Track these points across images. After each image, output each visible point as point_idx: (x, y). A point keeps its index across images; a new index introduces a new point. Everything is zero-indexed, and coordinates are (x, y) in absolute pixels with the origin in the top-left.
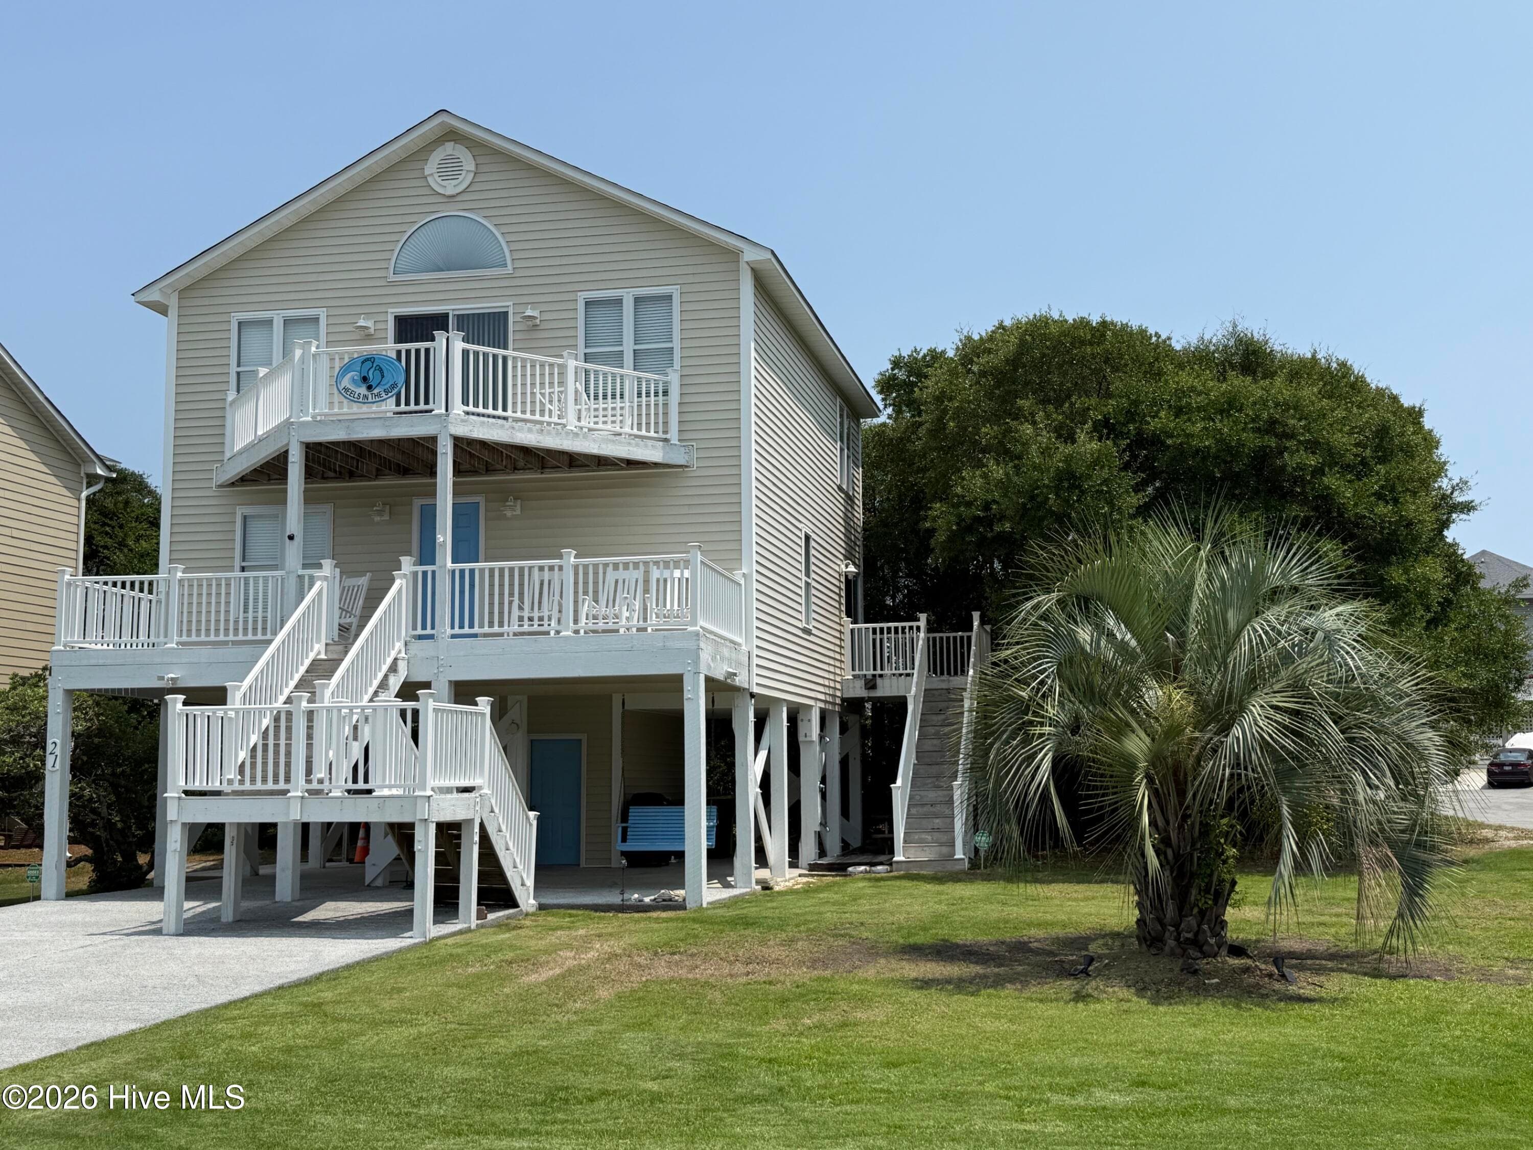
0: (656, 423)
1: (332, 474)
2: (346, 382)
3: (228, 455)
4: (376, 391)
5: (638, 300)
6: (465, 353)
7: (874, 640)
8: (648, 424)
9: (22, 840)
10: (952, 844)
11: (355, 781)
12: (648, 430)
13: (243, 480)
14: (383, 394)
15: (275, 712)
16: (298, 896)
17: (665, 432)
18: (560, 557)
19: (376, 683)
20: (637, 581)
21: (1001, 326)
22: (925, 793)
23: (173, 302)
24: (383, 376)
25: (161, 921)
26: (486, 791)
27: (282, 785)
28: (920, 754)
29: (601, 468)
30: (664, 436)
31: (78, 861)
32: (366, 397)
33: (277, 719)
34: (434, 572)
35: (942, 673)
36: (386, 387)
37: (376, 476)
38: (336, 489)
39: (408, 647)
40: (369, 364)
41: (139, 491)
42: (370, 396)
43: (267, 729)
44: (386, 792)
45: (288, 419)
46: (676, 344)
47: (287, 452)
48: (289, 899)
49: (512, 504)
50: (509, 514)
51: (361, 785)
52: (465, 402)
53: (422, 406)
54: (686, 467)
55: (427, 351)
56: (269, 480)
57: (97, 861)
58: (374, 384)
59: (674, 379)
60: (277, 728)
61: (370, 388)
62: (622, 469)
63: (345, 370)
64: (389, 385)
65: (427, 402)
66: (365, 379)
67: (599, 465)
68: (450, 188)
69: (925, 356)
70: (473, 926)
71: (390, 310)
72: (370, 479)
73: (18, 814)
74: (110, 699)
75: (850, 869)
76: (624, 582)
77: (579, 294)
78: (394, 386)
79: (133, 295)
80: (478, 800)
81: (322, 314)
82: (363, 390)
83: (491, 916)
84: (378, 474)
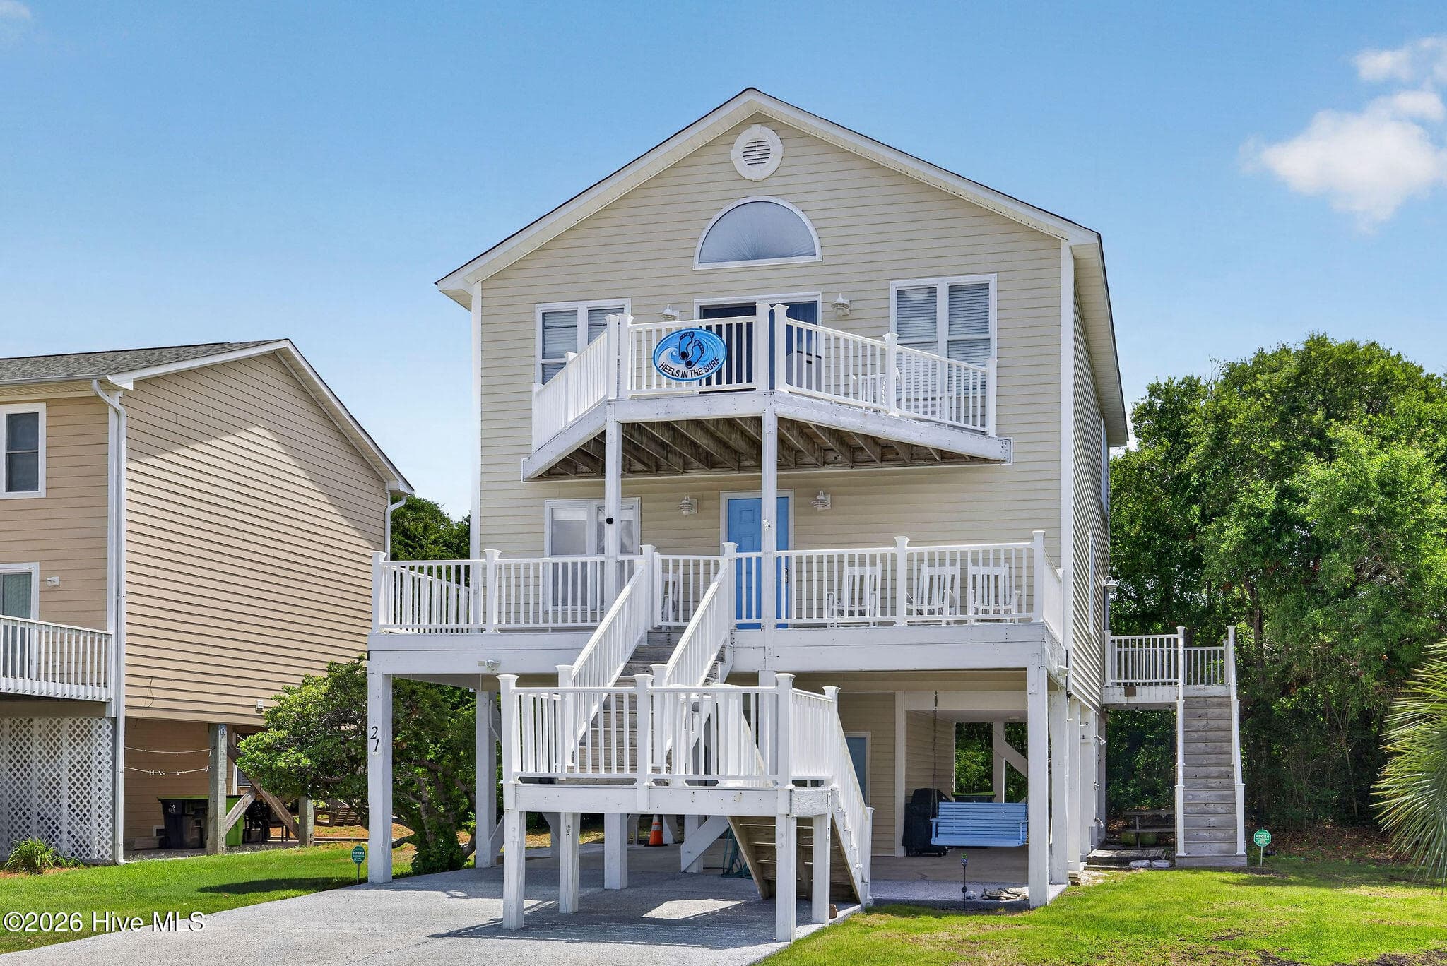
0: (974, 416)
1: (640, 467)
2: (664, 358)
3: (535, 448)
4: (696, 368)
5: (953, 290)
6: (789, 328)
7: (1119, 653)
8: (966, 417)
9: (345, 819)
10: (1233, 840)
11: (696, 771)
12: (966, 422)
13: (551, 473)
14: (704, 371)
15: (605, 695)
16: (626, 885)
17: (983, 425)
18: (893, 543)
19: (706, 672)
20: (953, 578)
21: (1261, 354)
22: (1197, 793)
23: (476, 291)
24: (703, 352)
25: (502, 920)
26: (835, 785)
27: (627, 774)
28: (1187, 757)
29: (913, 462)
30: (982, 429)
31: (401, 842)
32: (685, 374)
33: (607, 706)
34: (759, 560)
35: (1196, 683)
36: (706, 364)
37: (684, 469)
38: (644, 482)
39: (733, 636)
40: (688, 339)
41: (434, 519)
42: (689, 373)
43: (597, 715)
44: (731, 784)
45: (606, 396)
46: (993, 334)
47: (604, 433)
48: (619, 887)
49: (822, 498)
50: (820, 508)
51: (702, 775)
52: (789, 382)
53: (745, 385)
54: (1004, 462)
55: (750, 325)
56: (576, 473)
57: (420, 842)
58: (693, 360)
59: (991, 369)
60: (607, 714)
61: (689, 364)
62: (937, 463)
63: (663, 344)
64: (709, 361)
65: (750, 380)
66: (684, 355)
67: (911, 460)
68: (756, 173)
69: (1180, 385)
70: (827, 925)
71: (695, 300)
72: (677, 472)
73: (340, 796)
74: (427, 688)
75: (1132, 863)
76: (939, 579)
77: (891, 282)
78: (715, 362)
79: (436, 283)
80: (830, 794)
81: (627, 303)
82: (681, 367)
83: (841, 914)
84: (686, 467)
